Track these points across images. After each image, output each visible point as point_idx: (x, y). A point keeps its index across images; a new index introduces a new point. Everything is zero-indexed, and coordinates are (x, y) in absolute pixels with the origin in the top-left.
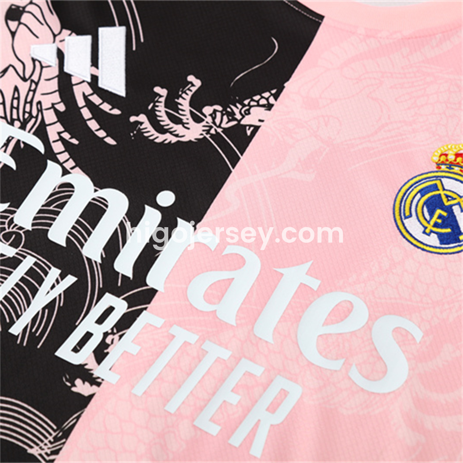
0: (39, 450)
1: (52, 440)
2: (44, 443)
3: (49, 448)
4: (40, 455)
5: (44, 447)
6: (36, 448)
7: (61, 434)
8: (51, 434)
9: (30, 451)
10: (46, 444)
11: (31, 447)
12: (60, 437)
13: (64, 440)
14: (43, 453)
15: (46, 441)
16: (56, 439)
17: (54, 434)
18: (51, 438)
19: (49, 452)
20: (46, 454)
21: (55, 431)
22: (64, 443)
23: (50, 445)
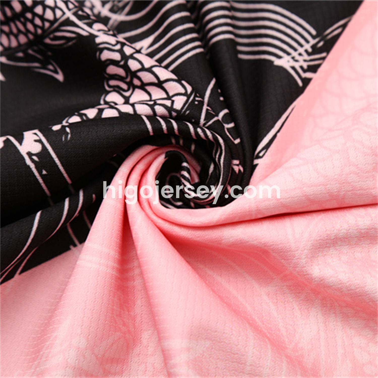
0: (291, 61)
1: (310, 50)
2: (298, 52)
3: (305, 61)
4: (293, 68)
5: (297, 57)
6: (286, 58)
7: (321, 44)
8: (307, 42)
9: (277, 62)
10: (300, 54)
11: (279, 57)
12: (321, 47)
13: (324, 55)
14: (297, 65)
15: (301, 50)
16: (315, 50)
17: (313, 42)
18: (308, 47)
19: (305, 65)
20: (302, 67)
21: (314, 37)
22: (324, 59)
23: (306, 57)
